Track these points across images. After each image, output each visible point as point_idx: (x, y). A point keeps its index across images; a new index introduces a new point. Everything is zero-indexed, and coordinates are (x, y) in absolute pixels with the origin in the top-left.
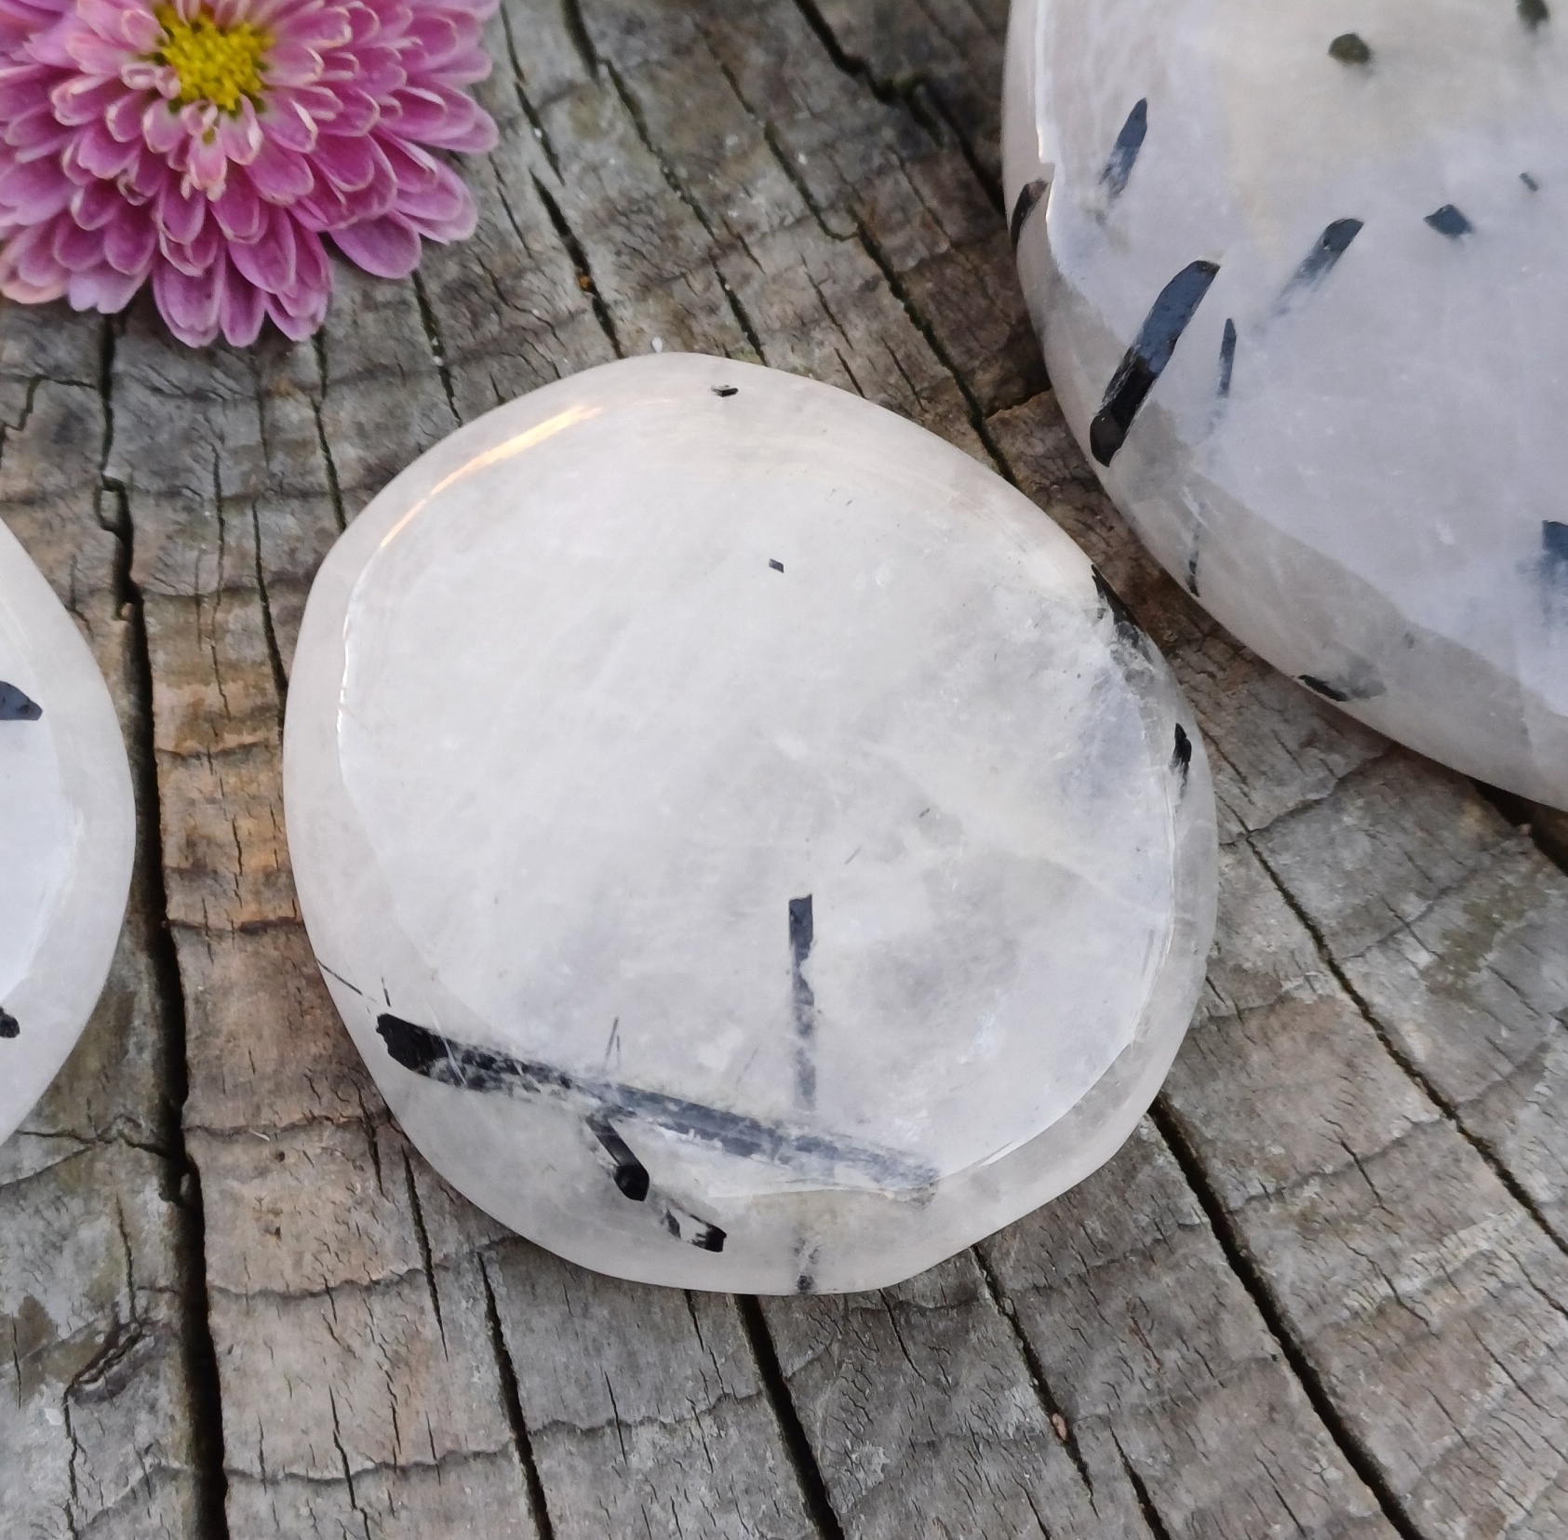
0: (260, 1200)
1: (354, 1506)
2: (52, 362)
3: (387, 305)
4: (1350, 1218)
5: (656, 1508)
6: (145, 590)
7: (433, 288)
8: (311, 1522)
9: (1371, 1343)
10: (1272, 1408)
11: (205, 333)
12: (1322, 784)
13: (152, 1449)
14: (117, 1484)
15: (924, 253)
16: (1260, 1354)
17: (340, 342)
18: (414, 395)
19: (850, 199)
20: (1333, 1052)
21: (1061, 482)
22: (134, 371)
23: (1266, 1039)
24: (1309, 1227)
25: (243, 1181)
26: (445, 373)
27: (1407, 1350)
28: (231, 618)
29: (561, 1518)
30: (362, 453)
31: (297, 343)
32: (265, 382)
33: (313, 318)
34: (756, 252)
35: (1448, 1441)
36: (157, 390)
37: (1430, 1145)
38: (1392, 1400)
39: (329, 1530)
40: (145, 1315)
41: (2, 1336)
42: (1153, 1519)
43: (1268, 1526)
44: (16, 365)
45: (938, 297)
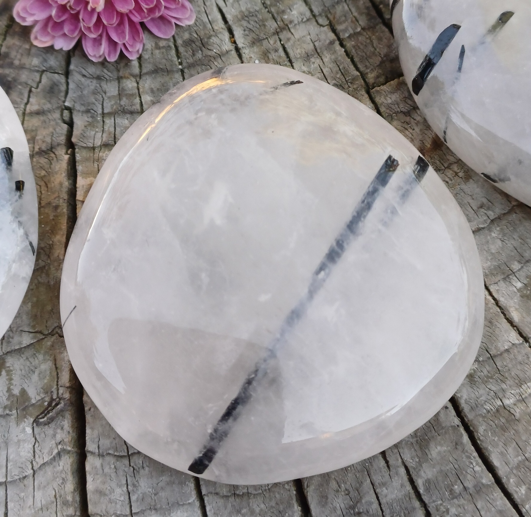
1: (130, 465)
2: (48, 66)
3: (163, 47)
4: (488, 377)
6: (76, 145)
7: (179, 42)
8: (115, 470)
9: (493, 422)
10: (456, 444)
11: (100, 57)
12: (485, 221)
13: (62, 443)
14: (48, 454)
15: (352, 32)
16: (453, 424)
17: (147, 60)
18: (171, 79)
19: (327, 12)
21: (396, 113)
22: (76, 69)
24: (473, 380)
26: (182, 71)
27: (507, 425)
28: (105, 155)
30: (152, 98)
31: (132, 60)
32: (121, 74)
33: (138, 51)
34: (292, 31)
35: (520, 458)
36: (84, 76)
37: (519, 352)
38: (501, 443)
39: (121, 473)
40: (61, 396)
41: (13, 401)
42: (412, 481)
43: (453, 486)
44: (37, 66)
45: (356, 47)
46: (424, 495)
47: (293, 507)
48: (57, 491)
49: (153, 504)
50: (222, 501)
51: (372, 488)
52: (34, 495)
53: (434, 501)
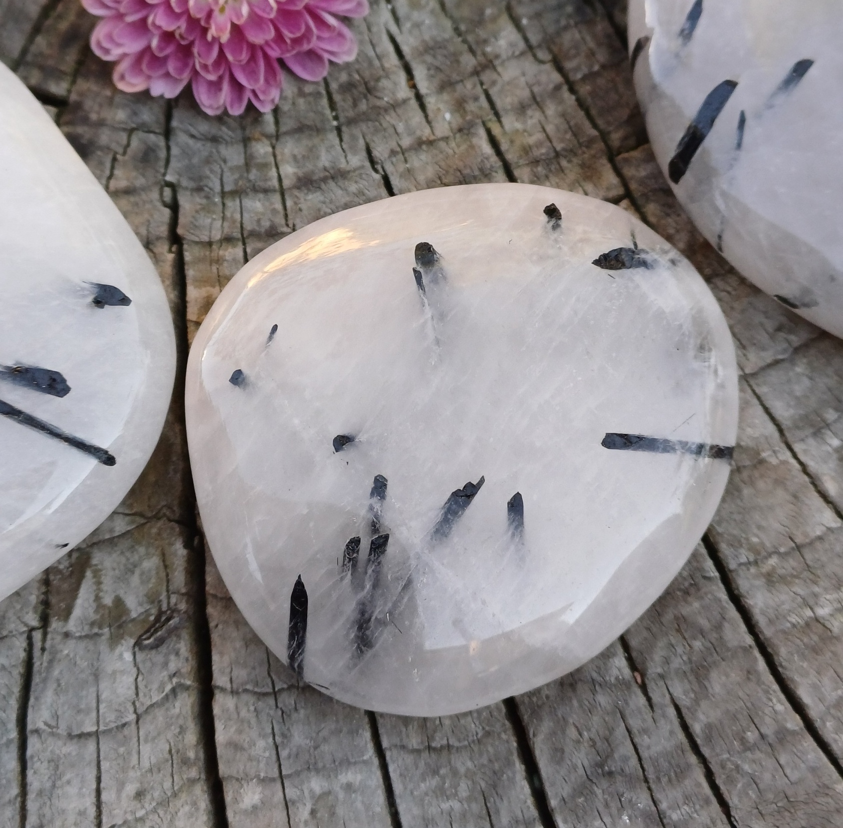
2: (139, 121)
3: (310, 94)
4: (793, 576)
6: (184, 238)
7: (334, 86)
8: (255, 714)
9: (802, 641)
10: (749, 672)
11: (218, 108)
12: (785, 350)
13: (177, 674)
14: (158, 691)
15: (586, 71)
16: (743, 644)
17: (285, 113)
18: (322, 140)
19: (549, 42)
20: (786, 490)
21: (653, 191)
23: (752, 483)
24: (771, 579)
26: (339, 130)
27: (820, 645)
28: (227, 254)
30: (295, 170)
31: (264, 113)
32: (248, 132)
33: (273, 101)
34: (499, 69)
35: (839, 692)
36: (193, 136)
37: (836, 539)
38: (812, 670)
39: (264, 717)
40: (175, 607)
41: (103, 615)
42: (685, 727)
43: (744, 733)
44: (123, 122)
45: (593, 94)
46: (703, 746)
47: (514, 764)
48: (172, 744)
49: (313, 761)
50: (412, 757)
51: (628, 737)
52: (139, 750)
53: (717, 755)
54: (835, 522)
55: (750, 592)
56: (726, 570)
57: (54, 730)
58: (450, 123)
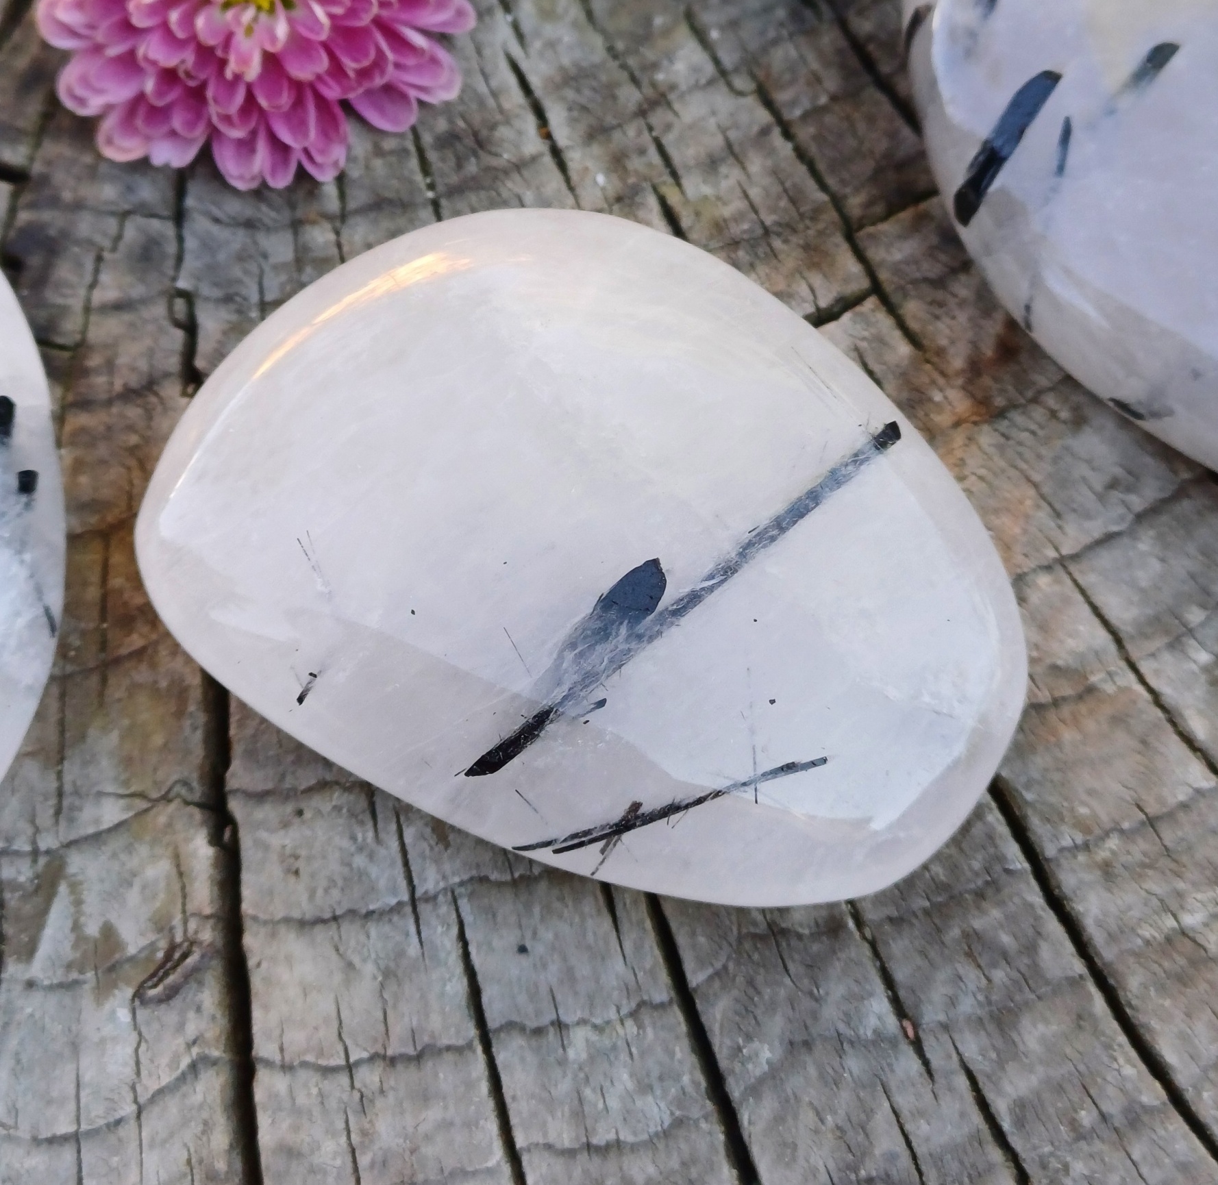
0: (284, 847)
1: (352, 1087)
2: (136, 199)
3: (392, 152)
4: (1144, 865)
5: (587, 1092)
6: (204, 373)
7: (427, 139)
8: (320, 1099)
9: (1160, 965)
10: (1080, 1017)
11: (253, 178)
12: (1122, 518)
13: (199, 1041)
14: (170, 1068)
15: (808, 105)
16: (1070, 973)
17: (355, 181)
18: (412, 221)
19: (752, 63)
20: (1129, 731)
21: (914, 282)
22: (201, 206)
23: (1076, 722)
24: (1110, 871)
25: (272, 831)
26: (435, 204)
27: (1190, 971)
29: (514, 1098)
31: (323, 183)
32: (299, 214)
33: (336, 163)
34: (677, 106)
36: (217, 221)
37: (1209, 806)
38: (1177, 1011)
39: (332, 1104)
40: (194, 936)
41: (85, 951)
42: (983, 1105)
43: (1075, 1111)
44: (112, 203)
45: (819, 138)
46: (1013, 1133)
47: (720, 1168)
48: (192, 1150)
49: (408, 1170)
50: (561, 1160)
51: (896, 1122)
52: (142, 1161)
53: (1035, 1148)
54: (1207, 780)
55: (1078, 892)
56: (1041, 858)
57: (12, 1131)
58: (603, 189)
